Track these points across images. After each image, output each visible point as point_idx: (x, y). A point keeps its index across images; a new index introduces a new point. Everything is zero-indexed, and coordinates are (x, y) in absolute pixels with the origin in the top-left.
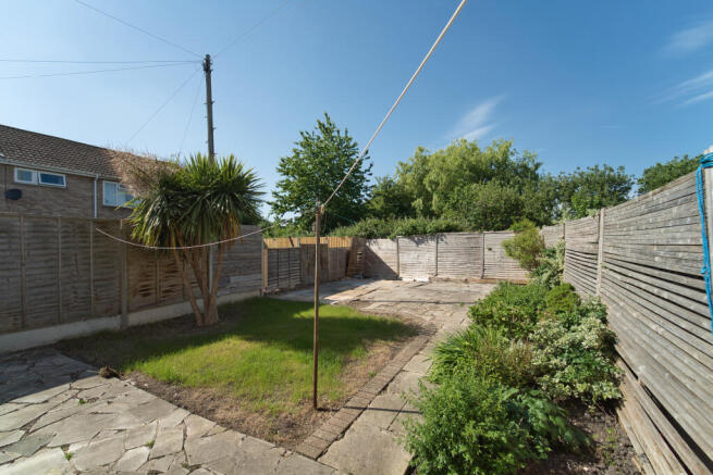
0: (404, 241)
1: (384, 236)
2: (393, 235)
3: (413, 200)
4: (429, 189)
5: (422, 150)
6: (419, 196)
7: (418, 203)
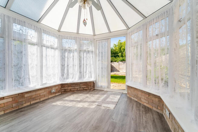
0: (120, 63)
1: (115, 61)
2: (117, 61)
3: (118, 53)
4: (122, 51)
5: (120, 41)
6: (120, 52)
7: (120, 54)
